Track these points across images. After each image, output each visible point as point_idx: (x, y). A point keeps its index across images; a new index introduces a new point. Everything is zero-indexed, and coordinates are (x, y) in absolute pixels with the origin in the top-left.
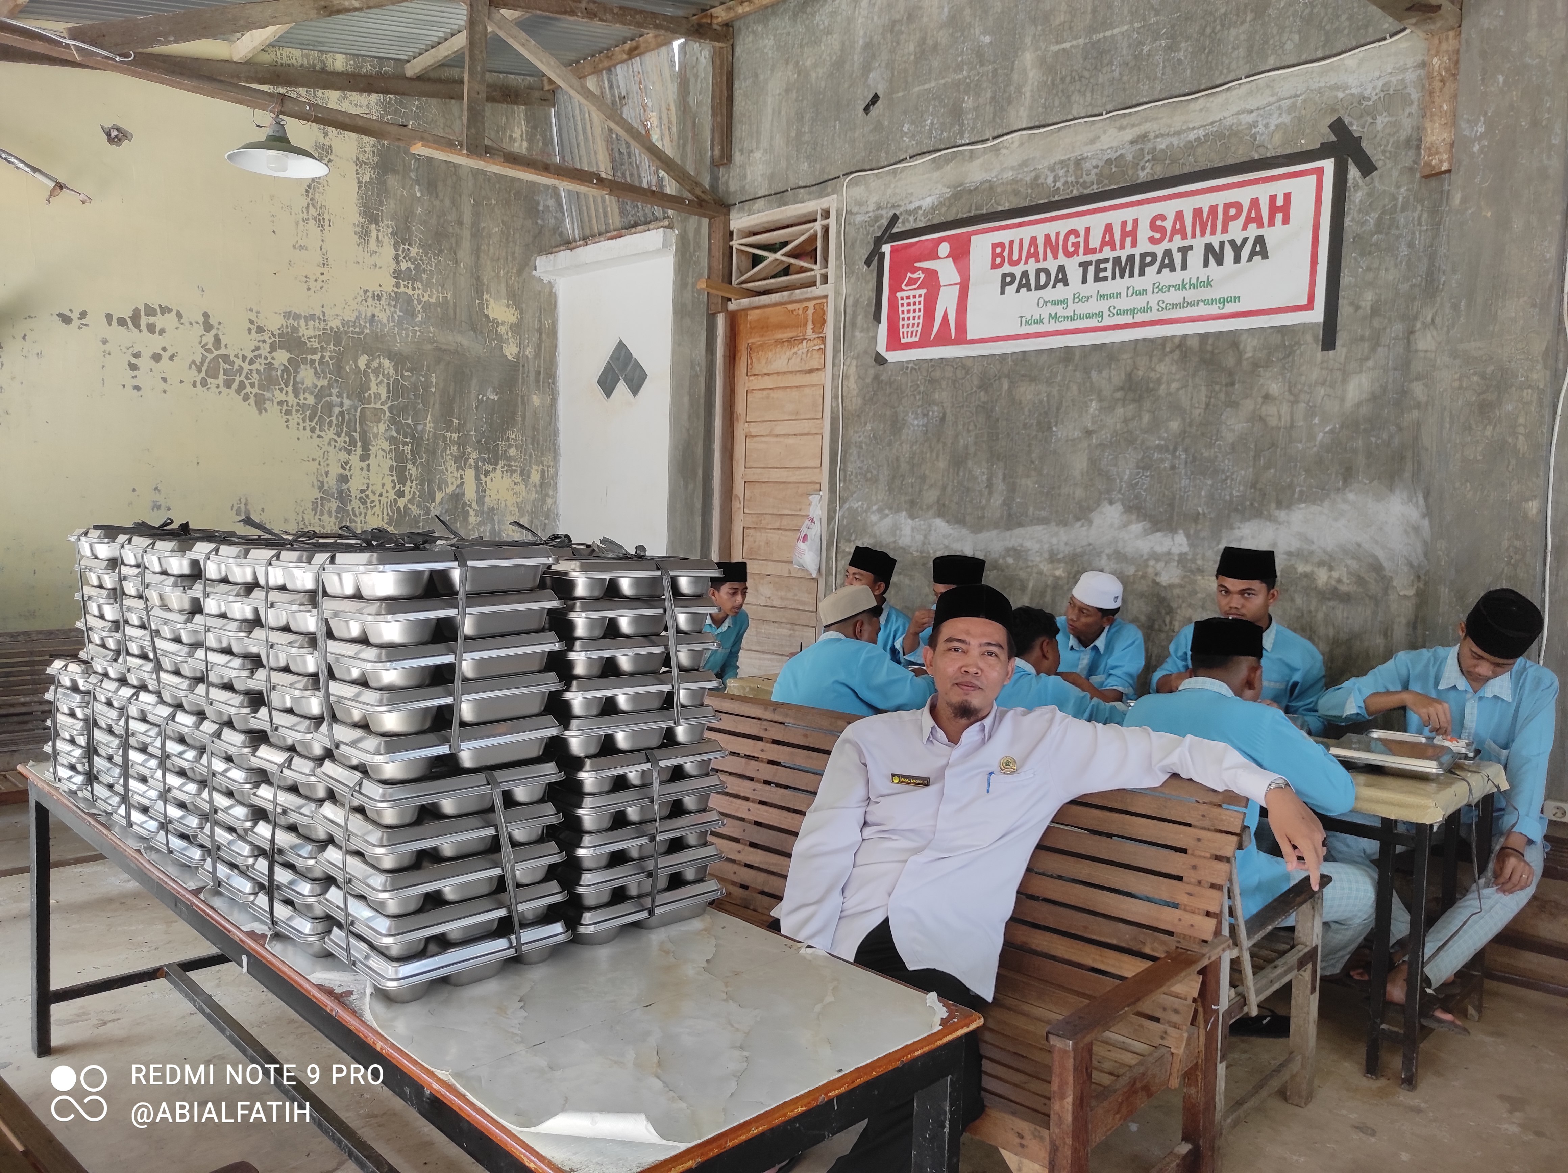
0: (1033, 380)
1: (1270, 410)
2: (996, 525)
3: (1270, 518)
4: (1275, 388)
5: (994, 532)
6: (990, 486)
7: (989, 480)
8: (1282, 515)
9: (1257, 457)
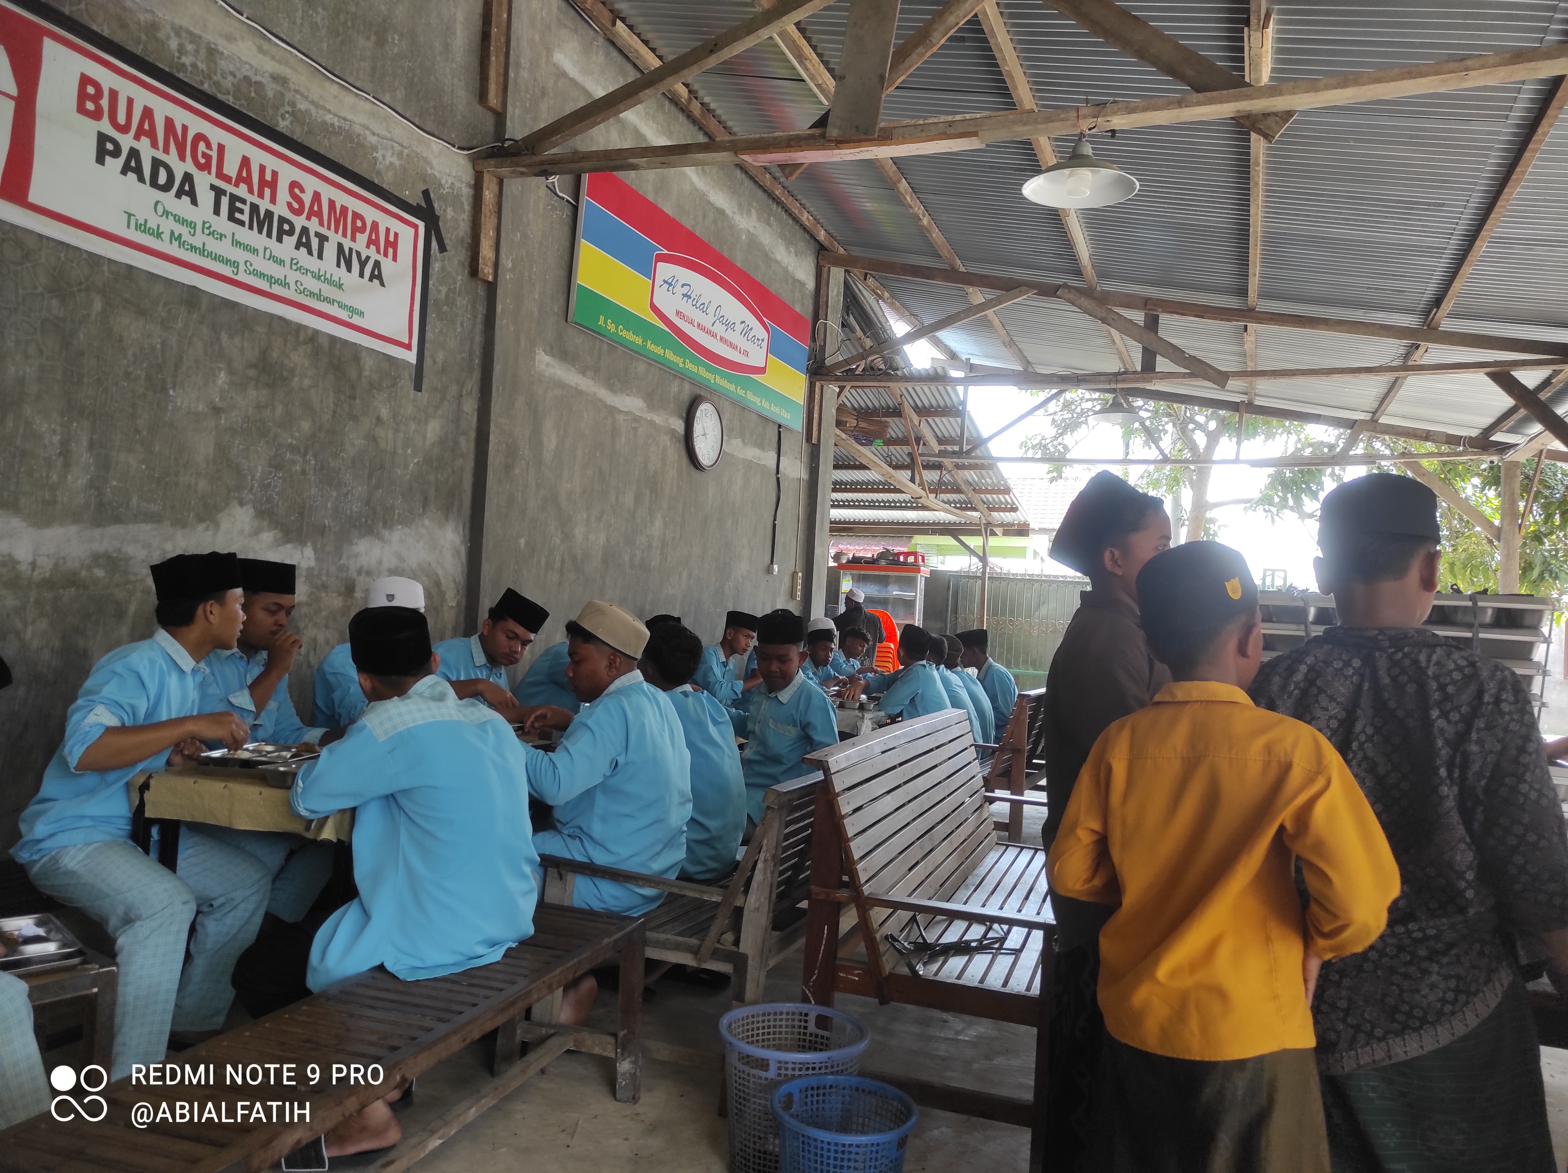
0: (141, 313)
1: (380, 432)
2: (76, 517)
3: (379, 537)
4: (384, 412)
5: (73, 529)
6: (65, 453)
7: (65, 444)
8: (386, 533)
9: (370, 476)
